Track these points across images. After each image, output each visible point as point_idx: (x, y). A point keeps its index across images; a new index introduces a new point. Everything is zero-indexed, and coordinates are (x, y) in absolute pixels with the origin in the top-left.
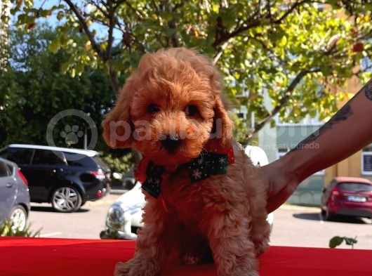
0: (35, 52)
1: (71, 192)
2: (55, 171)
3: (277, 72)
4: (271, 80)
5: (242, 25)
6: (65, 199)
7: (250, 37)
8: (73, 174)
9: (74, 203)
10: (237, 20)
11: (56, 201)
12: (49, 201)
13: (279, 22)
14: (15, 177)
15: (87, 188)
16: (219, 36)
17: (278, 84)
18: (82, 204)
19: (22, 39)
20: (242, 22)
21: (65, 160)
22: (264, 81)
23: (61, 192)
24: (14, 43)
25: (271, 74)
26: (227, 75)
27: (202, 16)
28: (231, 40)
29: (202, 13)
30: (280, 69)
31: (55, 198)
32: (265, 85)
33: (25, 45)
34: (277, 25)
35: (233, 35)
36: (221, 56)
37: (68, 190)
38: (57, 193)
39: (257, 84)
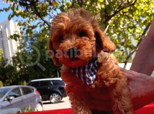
0: (33, 43)
1: (56, 95)
2: (49, 88)
3: (136, 27)
4: (134, 31)
5: (116, 10)
6: (55, 98)
7: (121, 15)
8: (56, 88)
9: (58, 99)
10: (113, 9)
11: (51, 99)
12: (49, 99)
13: (134, 4)
14: (35, 92)
15: (62, 92)
16: (107, 18)
17: (138, 33)
18: (62, 99)
19: (28, 39)
20: (116, 9)
21: (52, 83)
22: (131, 33)
23: (52, 96)
24: (26, 41)
25: (133, 29)
26: (113, 34)
27: (97, 11)
28: (112, 18)
29: (97, 10)
30: (138, 26)
31: (51, 98)
32: (131, 34)
33: (29, 41)
34: (133, 6)
35: (113, 16)
36: (109, 26)
37: (55, 94)
38: (51, 96)
39: (128, 35)
